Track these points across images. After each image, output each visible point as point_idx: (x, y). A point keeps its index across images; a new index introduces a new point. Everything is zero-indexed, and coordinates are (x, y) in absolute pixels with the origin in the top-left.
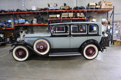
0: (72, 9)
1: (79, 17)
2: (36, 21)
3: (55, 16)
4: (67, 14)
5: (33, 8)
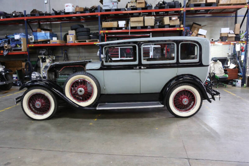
0: (153, 8)
1: (169, 25)
2: (73, 36)
3: (114, 24)
4: (141, 19)
5: (67, 6)
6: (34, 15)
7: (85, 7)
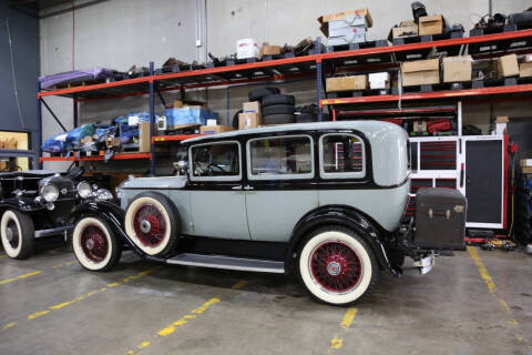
0: (466, 35)
1: (517, 76)
2: (254, 115)
3: (358, 82)
4: (433, 64)
5: (241, 45)
6: (169, 71)
7: (282, 46)
